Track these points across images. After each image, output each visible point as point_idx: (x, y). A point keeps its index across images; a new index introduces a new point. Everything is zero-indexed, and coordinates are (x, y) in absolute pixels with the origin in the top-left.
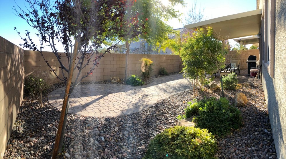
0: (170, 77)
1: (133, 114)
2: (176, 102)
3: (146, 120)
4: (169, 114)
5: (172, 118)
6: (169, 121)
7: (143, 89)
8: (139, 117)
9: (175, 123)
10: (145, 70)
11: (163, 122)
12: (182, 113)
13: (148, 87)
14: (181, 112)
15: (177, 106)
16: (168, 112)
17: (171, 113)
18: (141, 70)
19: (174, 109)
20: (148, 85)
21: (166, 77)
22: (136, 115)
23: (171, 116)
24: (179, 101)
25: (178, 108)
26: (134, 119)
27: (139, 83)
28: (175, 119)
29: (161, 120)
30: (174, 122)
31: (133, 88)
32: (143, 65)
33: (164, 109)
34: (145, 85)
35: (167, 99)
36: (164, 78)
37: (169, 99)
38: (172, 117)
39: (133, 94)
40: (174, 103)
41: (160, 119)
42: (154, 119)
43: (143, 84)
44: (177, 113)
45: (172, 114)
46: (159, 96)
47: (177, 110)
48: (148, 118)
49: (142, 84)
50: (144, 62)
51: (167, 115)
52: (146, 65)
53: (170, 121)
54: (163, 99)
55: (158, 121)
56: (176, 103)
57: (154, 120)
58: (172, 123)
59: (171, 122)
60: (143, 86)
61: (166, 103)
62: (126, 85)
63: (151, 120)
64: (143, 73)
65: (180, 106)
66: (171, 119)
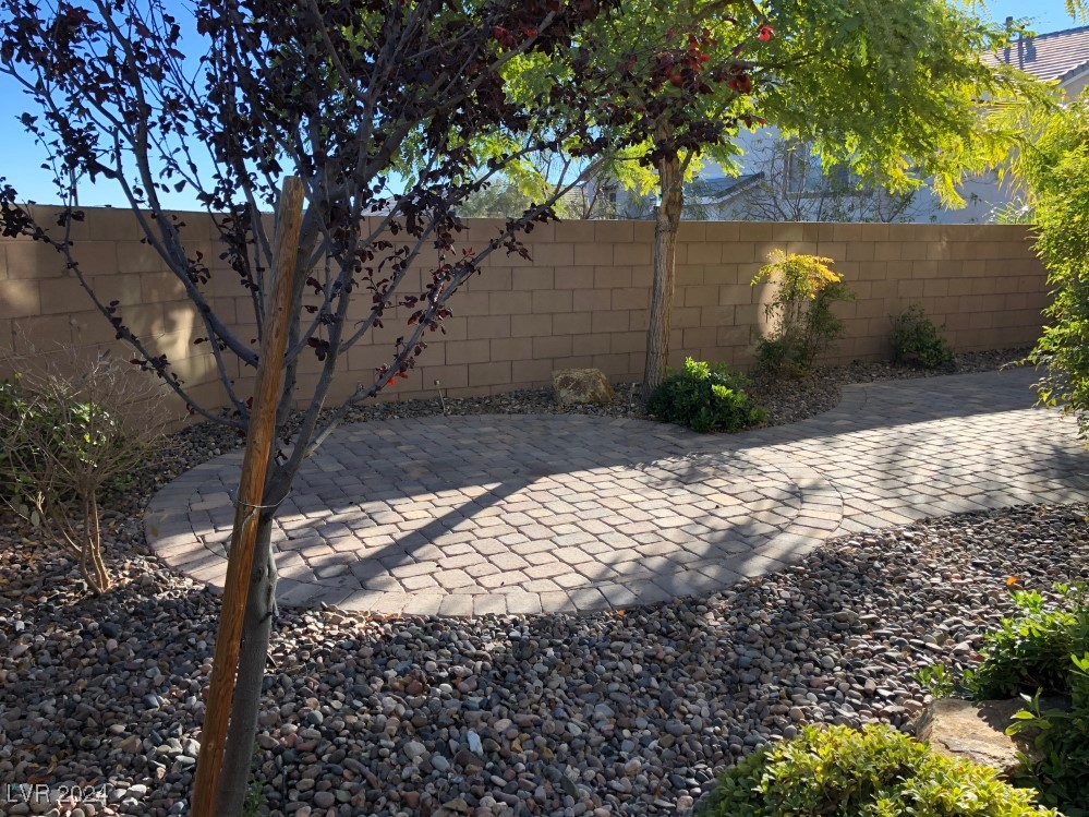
0: (961, 382)
1: (659, 606)
2: (952, 567)
3: (731, 654)
4: (878, 637)
5: (892, 667)
6: (862, 682)
7: (754, 454)
8: (692, 627)
9: (901, 708)
10: (786, 322)
11: (825, 678)
12: (973, 652)
13: (785, 440)
14: (963, 646)
15: (949, 598)
16: (873, 623)
17: (888, 636)
18: (755, 329)
19: (917, 615)
20: (787, 427)
21: (929, 380)
22: (677, 614)
23: (884, 650)
24: (975, 565)
25: (954, 611)
26: (659, 633)
27: (730, 414)
28: (910, 680)
29: (816, 664)
30: (893, 698)
31: (685, 442)
32: (772, 291)
33: (855, 603)
34: (771, 424)
35: (894, 537)
36: (911, 388)
37: (907, 539)
38: (890, 660)
39: (683, 480)
40: (932, 571)
41: (811, 660)
42: (778, 650)
43: (755, 423)
44: (934, 646)
45: (892, 645)
46: (848, 511)
47: (939, 622)
48: (745, 642)
49: (747, 422)
50: (777, 276)
51: (862, 643)
52: (790, 296)
53: (871, 684)
54: (864, 535)
55: (796, 670)
56: (945, 578)
57: (779, 657)
58: (883, 699)
59: (876, 693)
60: (754, 434)
61: (877, 564)
62: (650, 425)
63: (757, 654)
64: (770, 350)
65: (968, 601)
66: (882, 671)
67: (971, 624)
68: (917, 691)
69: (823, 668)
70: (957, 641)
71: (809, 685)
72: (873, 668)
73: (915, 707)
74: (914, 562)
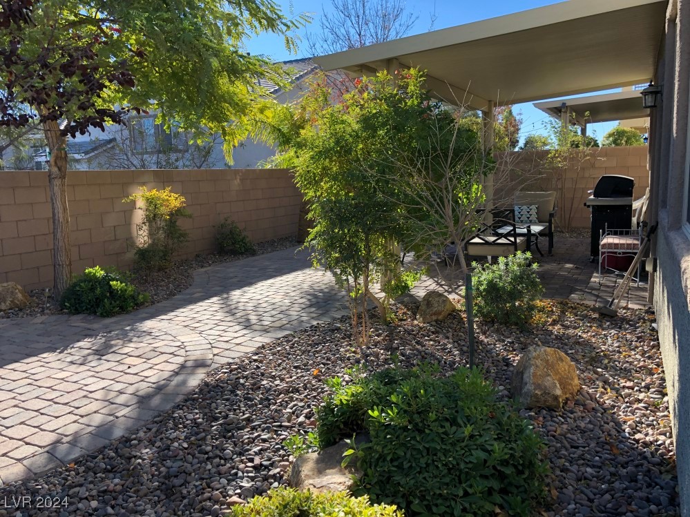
3: (162, 469)
4: (254, 428)
5: (267, 445)
6: (252, 460)
9: (278, 470)
11: (228, 465)
12: (307, 421)
14: (301, 419)
16: (249, 420)
17: (259, 426)
19: (273, 407)
23: (259, 435)
24: (295, 367)
25: (291, 399)
27: (125, 300)
29: (221, 458)
30: (272, 465)
32: (139, 216)
35: (247, 362)
37: (255, 361)
38: (264, 441)
41: (217, 456)
44: (286, 424)
45: (263, 431)
46: (216, 351)
47: (286, 408)
48: (170, 458)
50: (141, 203)
51: (246, 435)
52: (152, 218)
53: (257, 460)
58: (266, 467)
59: (261, 465)
60: (142, 312)
64: (143, 253)
65: (297, 390)
67: (302, 404)
68: (284, 456)
69: (225, 459)
70: (298, 417)
71: (219, 474)
72: (256, 449)
73: (285, 467)
74: (263, 375)
